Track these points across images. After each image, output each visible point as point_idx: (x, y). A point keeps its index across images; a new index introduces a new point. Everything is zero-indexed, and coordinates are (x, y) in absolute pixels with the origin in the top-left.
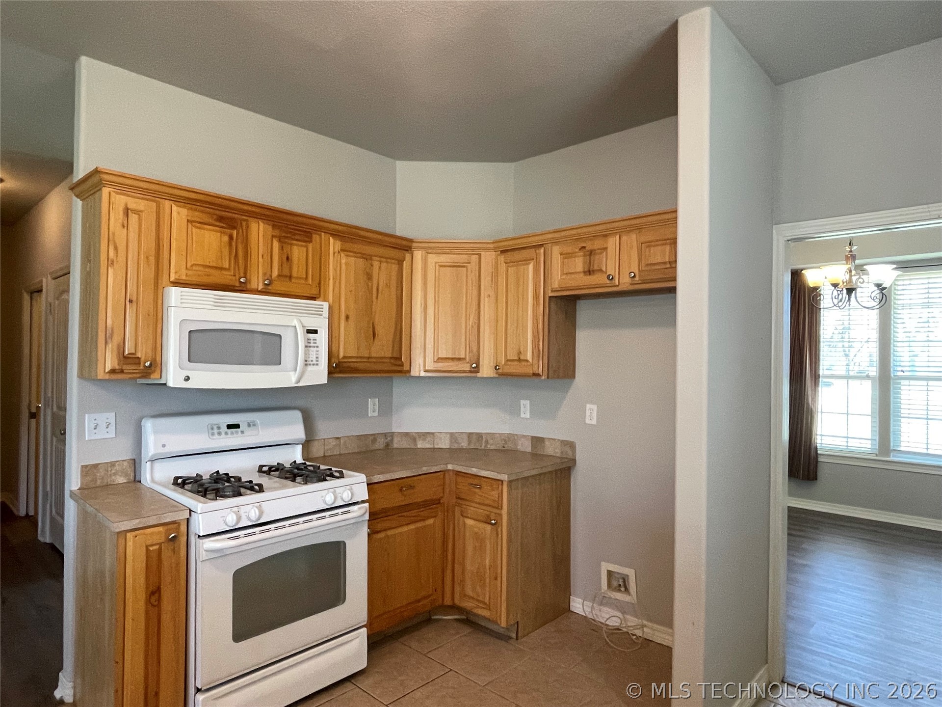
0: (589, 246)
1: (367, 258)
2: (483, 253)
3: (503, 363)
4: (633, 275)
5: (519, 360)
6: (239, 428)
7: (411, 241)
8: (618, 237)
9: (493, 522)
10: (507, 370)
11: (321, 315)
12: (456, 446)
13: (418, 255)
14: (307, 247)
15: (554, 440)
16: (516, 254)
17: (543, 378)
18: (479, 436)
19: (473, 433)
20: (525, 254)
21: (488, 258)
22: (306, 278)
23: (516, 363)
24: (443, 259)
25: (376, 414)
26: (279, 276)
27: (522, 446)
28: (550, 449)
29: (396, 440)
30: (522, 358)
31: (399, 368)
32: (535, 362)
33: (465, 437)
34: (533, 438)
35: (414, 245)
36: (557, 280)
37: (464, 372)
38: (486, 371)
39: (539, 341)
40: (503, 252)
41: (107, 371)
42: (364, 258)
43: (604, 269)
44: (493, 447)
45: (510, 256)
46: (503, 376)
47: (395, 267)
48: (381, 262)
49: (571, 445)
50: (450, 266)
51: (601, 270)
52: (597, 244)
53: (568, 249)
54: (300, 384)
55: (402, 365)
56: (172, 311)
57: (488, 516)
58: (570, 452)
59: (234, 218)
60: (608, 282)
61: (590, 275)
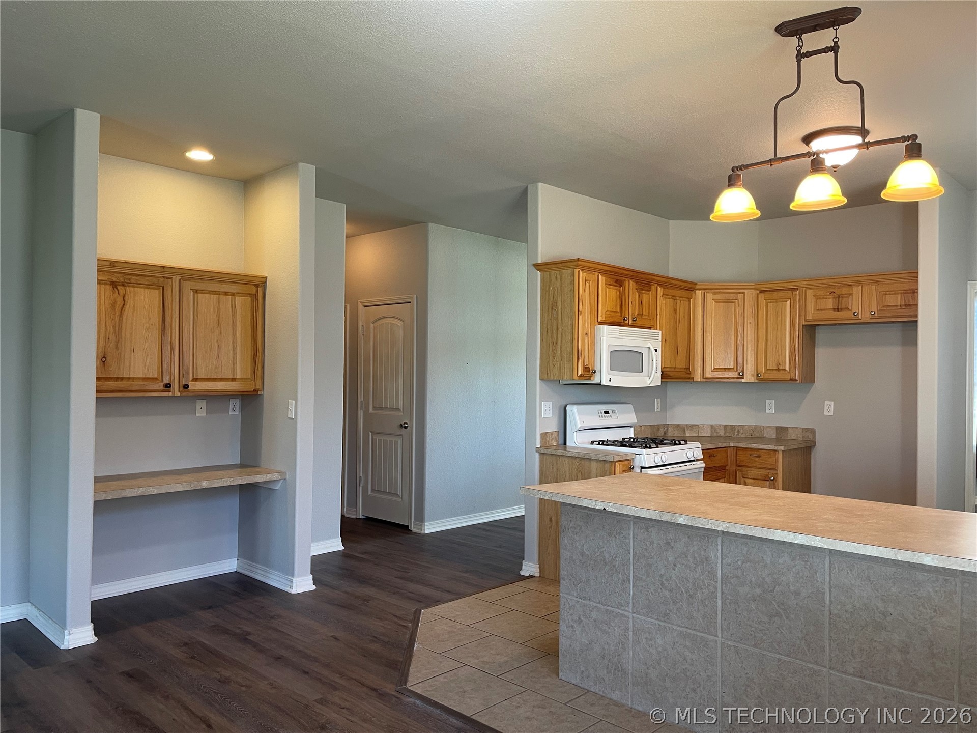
0: (838, 291)
1: (674, 298)
2: (746, 292)
3: (764, 372)
4: (873, 313)
5: (778, 370)
6: (609, 413)
7: (696, 284)
8: (860, 287)
9: (772, 478)
10: (767, 376)
11: (658, 339)
12: (715, 435)
13: (699, 294)
14: (649, 294)
15: (797, 428)
16: (775, 294)
17: (798, 382)
18: (733, 427)
19: (728, 425)
20: (781, 294)
21: (750, 295)
22: (648, 316)
23: (775, 372)
24: (718, 297)
25: (659, 410)
26: (638, 314)
27: (767, 434)
28: (792, 435)
29: (670, 430)
30: (780, 368)
31: (688, 376)
32: (792, 370)
33: (722, 427)
34: (777, 428)
35: (697, 286)
36: (811, 314)
37: (733, 378)
38: (748, 378)
39: (795, 356)
40: (761, 292)
41: (579, 375)
42: (673, 299)
43: (850, 308)
44: (743, 436)
45: (768, 295)
46: (762, 382)
47: (687, 303)
48: (680, 301)
49: (812, 431)
50: (723, 302)
51: (848, 309)
52: (844, 291)
53: (820, 293)
54: (650, 385)
55: (690, 374)
56: (604, 340)
57: (767, 475)
58: (811, 436)
59: (620, 280)
60: (853, 316)
61: (838, 311)
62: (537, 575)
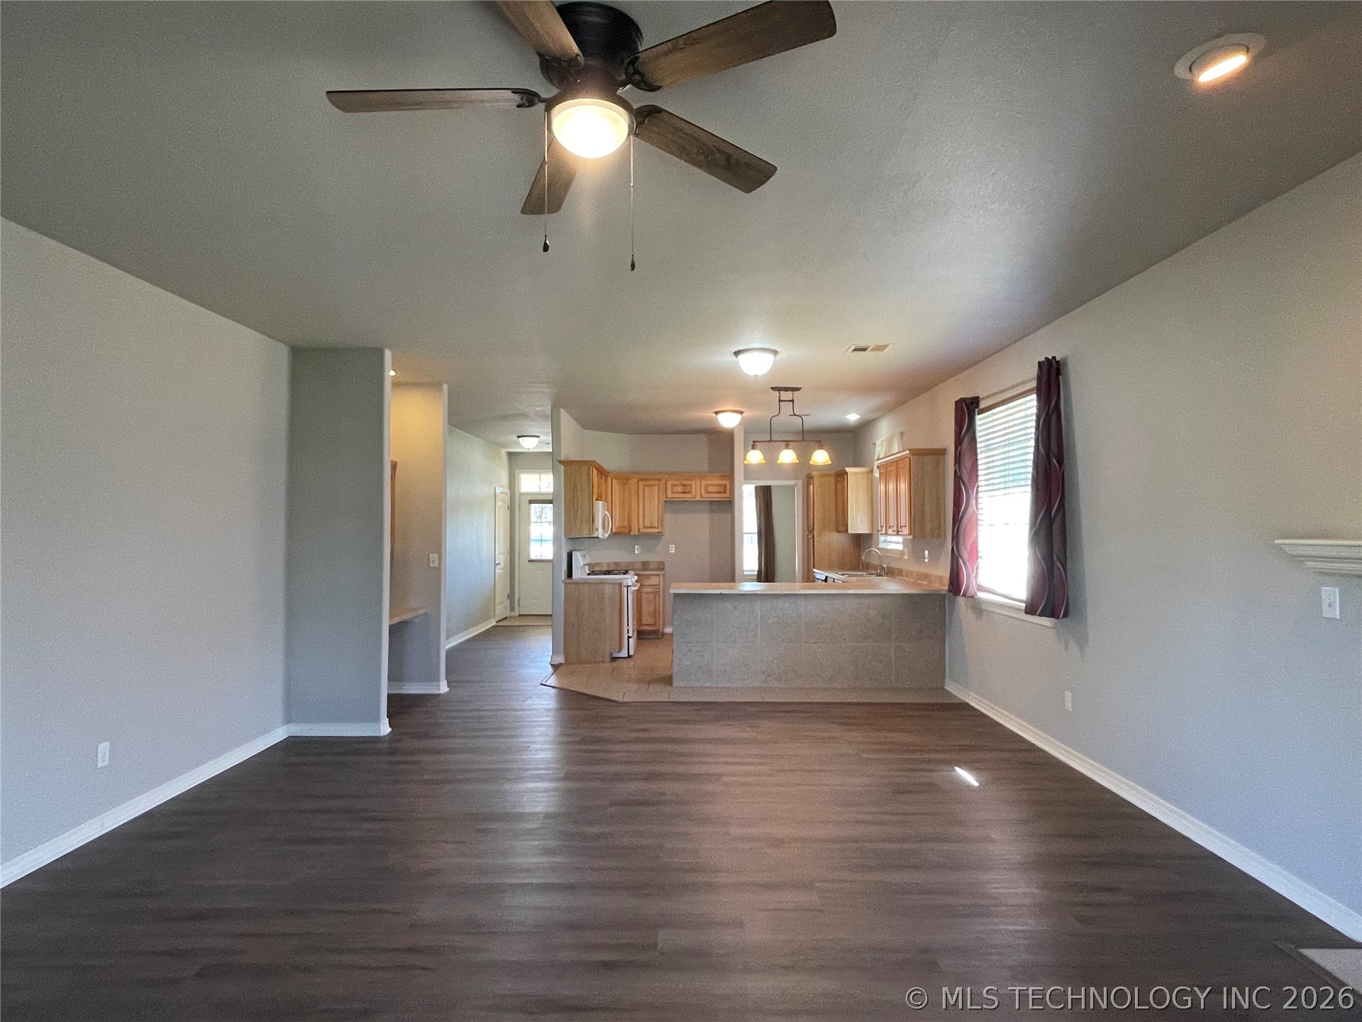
0: (684, 482)
4: (702, 495)
8: (696, 481)
16: (649, 482)
20: (652, 482)
21: (634, 481)
23: (649, 528)
30: (653, 526)
36: (669, 494)
45: (644, 482)
51: (689, 492)
53: (675, 482)
60: (692, 497)
61: (684, 493)
62: (563, 662)
